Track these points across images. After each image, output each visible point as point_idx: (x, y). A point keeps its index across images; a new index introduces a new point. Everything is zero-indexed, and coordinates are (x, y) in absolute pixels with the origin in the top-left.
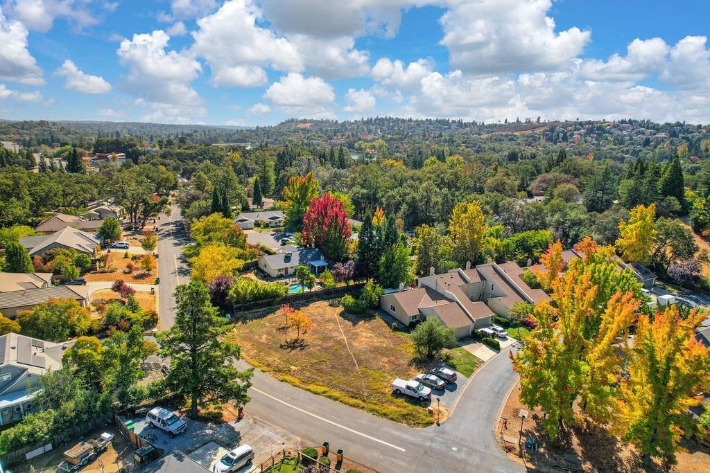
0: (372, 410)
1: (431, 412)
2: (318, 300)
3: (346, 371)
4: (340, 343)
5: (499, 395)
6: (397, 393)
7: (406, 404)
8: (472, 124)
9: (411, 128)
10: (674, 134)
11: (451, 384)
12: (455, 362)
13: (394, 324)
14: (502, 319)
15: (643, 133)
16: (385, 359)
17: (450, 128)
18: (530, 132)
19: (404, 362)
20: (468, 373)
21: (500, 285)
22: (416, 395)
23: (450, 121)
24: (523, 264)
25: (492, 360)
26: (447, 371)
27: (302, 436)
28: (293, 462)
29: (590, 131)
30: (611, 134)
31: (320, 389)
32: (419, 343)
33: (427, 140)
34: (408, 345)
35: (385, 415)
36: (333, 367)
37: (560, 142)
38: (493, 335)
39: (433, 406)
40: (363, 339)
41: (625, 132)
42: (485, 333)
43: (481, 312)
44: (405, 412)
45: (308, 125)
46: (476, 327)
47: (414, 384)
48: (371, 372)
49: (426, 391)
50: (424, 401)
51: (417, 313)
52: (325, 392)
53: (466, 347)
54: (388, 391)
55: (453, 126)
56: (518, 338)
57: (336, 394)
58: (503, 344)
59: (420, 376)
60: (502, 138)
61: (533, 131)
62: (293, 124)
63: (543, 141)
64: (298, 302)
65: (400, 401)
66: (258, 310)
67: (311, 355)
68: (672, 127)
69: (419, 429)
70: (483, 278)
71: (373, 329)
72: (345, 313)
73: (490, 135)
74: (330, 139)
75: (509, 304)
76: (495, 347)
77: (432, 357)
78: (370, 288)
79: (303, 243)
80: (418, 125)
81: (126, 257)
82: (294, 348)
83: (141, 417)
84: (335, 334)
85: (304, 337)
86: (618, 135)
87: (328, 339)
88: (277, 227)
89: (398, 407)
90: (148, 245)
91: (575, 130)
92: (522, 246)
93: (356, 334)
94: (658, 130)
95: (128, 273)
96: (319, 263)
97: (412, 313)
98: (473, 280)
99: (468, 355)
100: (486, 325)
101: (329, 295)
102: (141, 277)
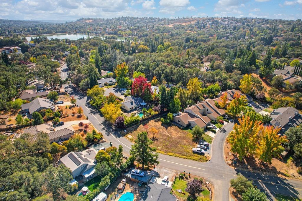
0: (190, 159)
1: (206, 157)
2: (151, 120)
3: (175, 147)
4: (168, 136)
5: (221, 148)
6: (194, 152)
7: (198, 155)
8: (164, 19)
9: (139, 22)
10: (243, 23)
11: (208, 147)
12: (205, 139)
13: (182, 127)
14: (213, 122)
15: (233, 23)
16: (185, 141)
17: (155, 21)
18: (189, 23)
19: (191, 141)
20: (211, 142)
21: (210, 110)
22: (200, 152)
23: (155, 18)
24: (212, 98)
25: (216, 137)
26: (206, 143)
27: (175, 170)
28: (178, 178)
29: (213, 23)
30: (221, 23)
31: (172, 154)
32: (194, 134)
33: (148, 29)
34: (189, 134)
35: (194, 160)
36: (171, 146)
37: (202, 28)
38: (213, 128)
39: (206, 155)
40: (174, 134)
41: (226, 23)
42: (210, 127)
43: (207, 120)
44: (199, 158)
45: (91, 21)
46: (207, 126)
47: (199, 149)
48: (183, 146)
49: (203, 151)
50: (202, 154)
51: (188, 123)
52: (173, 155)
53: (206, 133)
54: (191, 152)
55: (157, 20)
56: (220, 128)
57: (177, 155)
58: (216, 131)
59: (199, 146)
60: (179, 27)
61: (190, 23)
62: (83, 20)
63: (195, 28)
64: (145, 122)
65: (196, 155)
66: (133, 127)
67: (161, 142)
68: (243, 20)
69: (205, 162)
70: (204, 107)
71: (175, 130)
72: (163, 124)
73: (173, 24)
74: (105, 29)
75: (214, 116)
76: (214, 132)
77: (198, 138)
78: (170, 115)
79: (132, 95)
80: (141, 20)
81: (66, 108)
82: (154, 140)
83: (127, 172)
84: (164, 133)
85: (155, 136)
86: (224, 24)
87: (163, 135)
88: (113, 85)
89: (196, 157)
90: (73, 101)
91: (207, 22)
92: (211, 91)
93: (171, 132)
94: (238, 22)
95: (73, 116)
96: (143, 104)
97: (186, 123)
98: (202, 108)
99: (208, 136)
100: (209, 125)
101: (154, 117)
102: (79, 117)
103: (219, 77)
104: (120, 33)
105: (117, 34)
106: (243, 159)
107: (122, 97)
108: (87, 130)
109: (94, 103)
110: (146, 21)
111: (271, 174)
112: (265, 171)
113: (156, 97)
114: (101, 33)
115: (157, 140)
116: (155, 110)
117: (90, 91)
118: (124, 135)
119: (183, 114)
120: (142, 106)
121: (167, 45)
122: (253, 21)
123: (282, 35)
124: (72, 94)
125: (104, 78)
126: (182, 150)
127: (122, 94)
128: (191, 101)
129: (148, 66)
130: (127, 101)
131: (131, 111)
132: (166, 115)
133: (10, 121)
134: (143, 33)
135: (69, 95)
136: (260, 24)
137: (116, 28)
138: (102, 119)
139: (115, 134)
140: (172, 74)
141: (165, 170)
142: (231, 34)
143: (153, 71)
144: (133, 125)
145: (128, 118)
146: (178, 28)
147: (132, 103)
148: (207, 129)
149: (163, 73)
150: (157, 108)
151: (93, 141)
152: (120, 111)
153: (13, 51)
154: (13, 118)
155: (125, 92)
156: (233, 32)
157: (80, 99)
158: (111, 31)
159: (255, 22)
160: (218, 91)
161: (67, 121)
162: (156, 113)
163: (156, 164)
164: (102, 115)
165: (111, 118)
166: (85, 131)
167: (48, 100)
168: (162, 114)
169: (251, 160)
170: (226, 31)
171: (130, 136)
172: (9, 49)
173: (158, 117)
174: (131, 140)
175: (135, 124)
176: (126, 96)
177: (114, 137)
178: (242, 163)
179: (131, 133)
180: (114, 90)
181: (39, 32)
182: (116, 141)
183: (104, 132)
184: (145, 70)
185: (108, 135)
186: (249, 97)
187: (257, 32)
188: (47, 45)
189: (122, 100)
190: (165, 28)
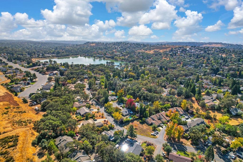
0: (149, 137)
2: (135, 121)
3: (144, 132)
4: (142, 128)
5: (164, 134)
8: (148, 45)
10: (205, 52)
11: (158, 133)
12: (157, 130)
13: (148, 124)
14: (163, 123)
15: (197, 51)
16: (149, 130)
17: (141, 47)
18: (165, 50)
19: (151, 130)
20: (160, 131)
21: (162, 117)
24: (165, 111)
25: (162, 130)
26: (157, 132)
28: (144, 143)
29: (183, 51)
30: (189, 51)
31: (143, 135)
32: (153, 127)
34: (151, 127)
38: (162, 126)
39: (156, 136)
41: (193, 51)
43: (160, 122)
45: (94, 44)
47: (154, 134)
48: (148, 132)
49: (155, 134)
50: (155, 136)
53: (159, 128)
54: (151, 134)
55: (142, 46)
56: (165, 126)
57: (145, 135)
58: (163, 127)
59: (154, 132)
62: (89, 44)
63: (169, 56)
64: (132, 121)
67: (139, 130)
68: (205, 49)
69: (155, 139)
70: (160, 116)
71: (145, 126)
72: (140, 123)
73: (153, 50)
74: (106, 54)
75: (164, 120)
76: (162, 127)
77: (154, 129)
78: (143, 119)
79: (126, 107)
80: (131, 46)
81: (96, 113)
82: (136, 129)
83: (125, 140)
84: (140, 127)
85: (136, 127)
86: (190, 52)
87: (140, 128)
88: (115, 100)
89: (152, 136)
90: (98, 110)
91: (178, 49)
92: (165, 108)
93: (143, 126)
94: (201, 50)
95: (100, 117)
96: (132, 113)
97: (150, 123)
98: (158, 116)
99: (159, 129)
100: (161, 124)
101: (136, 119)
102: (102, 117)
103: (171, 100)
104: (116, 58)
105: (114, 59)
106: (171, 138)
107: (121, 108)
108: (108, 123)
109: (108, 111)
110: (134, 47)
111: (180, 144)
112: (178, 143)
113: (138, 109)
114: (103, 57)
115: (137, 129)
116: (137, 116)
117: (106, 105)
118: (123, 126)
119: (150, 118)
120: (131, 114)
121: (147, 72)
122: (213, 50)
123: (229, 64)
124: (96, 105)
125: (111, 96)
126: (147, 134)
127: (121, 106)
128: (154, 113)
129: (135, 90)
130: (124, 111)
131: (126, 115)
132: (142, 119)
133: (73, 117)
134: (132, 58)
135: (94, 105)
136: (218, 53)
137: (113, 53)
138: (113, 119)
139: (119, 126)
140: (147, 96)
141: (139, 140)
142: (194, 61)
143: (137, 94)
144: (127, 122)
145: (125, 119)
146: (156, 55)
147: (126, 112)
148: (159, 126)
149: (142, 96)
150: (138, 115)
151: (111, 128)
152: (121, 116)
153: (55, 74)
154: (74, 116)
155: (122, 105)
156: (195, 60)
157: (101, 108)
158: (109, 56)
159: (215, 51)
160: (169, 108)
161: (98, 119)
162: (138, 117)
163: (136, 138)
164: (112, 117)
165: (117, 119)
166: (107, 124)
167: (87, 108)
168: (140, 118)
169: (174, 139)
170: (191, 58)
171: (126, 127)
172: (53, 73)
173: (138, 119)
174: (126, 129)
175: (128, 122)
176: (123, 108)
177: (119, 127)
178: (170, 140)
179: (127, 126)
180: (117, 103)
181: (62, 55)
182: (120, 129)
183: (115, 125)
184: (133, 93)
185: (117, 126)
186: (185, 112)
187: (212, 62)
188: (74, 71)
189: (121, 110)
190: (147, 55)
